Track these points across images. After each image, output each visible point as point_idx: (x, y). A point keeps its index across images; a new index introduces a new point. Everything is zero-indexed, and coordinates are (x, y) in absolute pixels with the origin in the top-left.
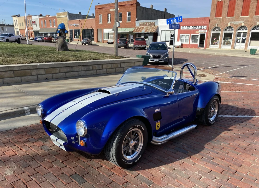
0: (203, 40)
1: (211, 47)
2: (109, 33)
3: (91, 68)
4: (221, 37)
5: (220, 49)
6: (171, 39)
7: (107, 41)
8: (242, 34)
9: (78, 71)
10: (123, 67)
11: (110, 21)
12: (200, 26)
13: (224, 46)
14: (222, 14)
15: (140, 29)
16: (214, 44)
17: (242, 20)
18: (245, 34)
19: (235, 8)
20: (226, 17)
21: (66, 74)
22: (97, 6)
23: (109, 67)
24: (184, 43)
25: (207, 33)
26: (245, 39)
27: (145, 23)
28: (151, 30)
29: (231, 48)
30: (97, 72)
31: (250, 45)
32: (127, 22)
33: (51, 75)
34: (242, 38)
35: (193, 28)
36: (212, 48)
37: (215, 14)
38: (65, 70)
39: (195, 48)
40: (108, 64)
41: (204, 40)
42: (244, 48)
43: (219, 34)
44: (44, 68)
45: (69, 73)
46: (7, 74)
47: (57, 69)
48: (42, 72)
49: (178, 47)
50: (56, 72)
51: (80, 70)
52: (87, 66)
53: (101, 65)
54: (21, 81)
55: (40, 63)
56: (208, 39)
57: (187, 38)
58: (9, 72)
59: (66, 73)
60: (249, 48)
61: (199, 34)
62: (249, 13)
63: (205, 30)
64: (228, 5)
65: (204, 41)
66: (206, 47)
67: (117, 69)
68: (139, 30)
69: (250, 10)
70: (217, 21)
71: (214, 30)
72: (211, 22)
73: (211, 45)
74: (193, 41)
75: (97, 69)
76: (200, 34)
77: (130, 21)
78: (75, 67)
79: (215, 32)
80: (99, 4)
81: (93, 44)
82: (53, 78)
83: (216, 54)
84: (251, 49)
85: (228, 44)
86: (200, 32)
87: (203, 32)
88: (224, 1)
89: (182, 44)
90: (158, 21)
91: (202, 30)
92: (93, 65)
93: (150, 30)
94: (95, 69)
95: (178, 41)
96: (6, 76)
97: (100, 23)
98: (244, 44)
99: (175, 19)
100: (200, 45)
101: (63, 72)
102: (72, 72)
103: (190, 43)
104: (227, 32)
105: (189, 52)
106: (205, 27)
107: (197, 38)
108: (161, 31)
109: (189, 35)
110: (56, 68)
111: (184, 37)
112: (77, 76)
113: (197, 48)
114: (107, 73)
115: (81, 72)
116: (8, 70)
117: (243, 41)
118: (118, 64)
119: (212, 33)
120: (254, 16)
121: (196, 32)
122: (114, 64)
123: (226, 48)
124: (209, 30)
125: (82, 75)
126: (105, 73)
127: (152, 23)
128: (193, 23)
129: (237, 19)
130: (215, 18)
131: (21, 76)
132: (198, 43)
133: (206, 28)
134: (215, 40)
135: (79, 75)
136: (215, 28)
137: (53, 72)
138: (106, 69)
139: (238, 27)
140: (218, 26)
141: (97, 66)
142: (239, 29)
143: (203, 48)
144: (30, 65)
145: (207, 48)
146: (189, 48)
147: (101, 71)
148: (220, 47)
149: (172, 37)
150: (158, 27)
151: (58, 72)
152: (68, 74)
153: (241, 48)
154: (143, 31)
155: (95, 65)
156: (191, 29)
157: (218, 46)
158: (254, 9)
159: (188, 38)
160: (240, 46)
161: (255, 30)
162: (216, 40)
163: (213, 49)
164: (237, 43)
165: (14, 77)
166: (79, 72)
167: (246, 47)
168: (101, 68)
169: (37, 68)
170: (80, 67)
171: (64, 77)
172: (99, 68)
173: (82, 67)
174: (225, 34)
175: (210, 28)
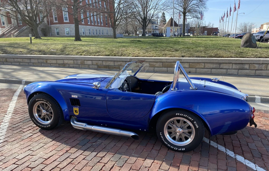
3: (247, 66)
9: (227, 69)
21: (211, 70)
30: (257, 72)
33: (195, 69)
38: (211, 66)
44: (190, 62)
45: (215, 69)
46: (157, 64)
47: (202, 65)
48: (187, 65)
50: (200, 67)
51: (231, 68)
52: (241, 64)
53: (264, 65)
54: (167, 71)
55: (191, 57)
58: (159, 63)
59: (212, 69)
75: (256, 69)
78: (224, 64)
82: (196, 73)
92: (251, 63)
94: (252, 68)
96: (156, 66)
101: (209, 67)
102: (219, 69)
110: (201, 63)
112: (225, 74)
115: (231, 70)
116: (158, 61)
125: (232, 74)
131: (167, 67)
135: (228, 73)
137: (197, 67)
141: (256, 65)
144: (176, 59)
147: (264, 73)
151: (203, 67)
152: (214, 71)
155: (254, 63)
165: (162, 67)
166: (229, 70)
168: (263, 69)
169: (182, 62)
170: (231, 64)
171: (208, 73)
172: (261, 69)
173: (234, 65)
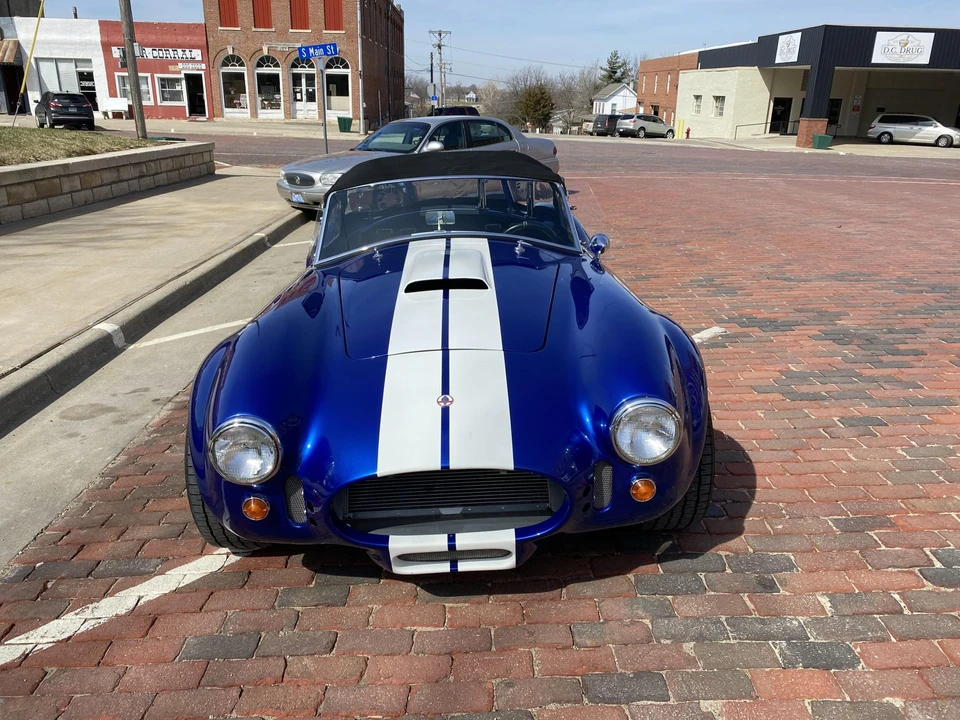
0: (199, 94)
1: (228, 115)
3: (145, 169)
4: (250, 84)
5: (254, 120)
8: (303, 78)
10: (189, 167)
12: (179, 50)
13: (264, 111)
14: (239, 19)
16: (235, 107)
17: (296, 40)
18: (310, 78)
20: (254, 29)
25: (208, 72)
26: (314, 90)
29: (285, 118)
31: (330, 109)
33: (91, 191)
34: (307, 90)
35: (156, 54)
36: (232, 118)
37: (218, 15)
38: (110, 176)
39: (178, 117)
41: (203, 93)
42: (318, 116)
43: (241, 76)
44: (79, 173)
46: (28, 192)
48: (77, 183)
49: (118, 115)
51: (130, 177)
56: (214, 91)
58: (30, 186)
60: (332, 117)
61: (182, 76)
62: (310, 21)
63: (198, 62)
65: (202, 96)
66: (212, 116)
69: (310, 16)
70: (230, 39)
71: (225, 64)
72: (210, 39)
73: (226, 110)
74: (166, 95)
76: (185, 74)
79: (226, 70)
82: (94, 203)
83: (255, 134)
84: (340, 119)
85: (276, 106)
86: (183, 69)
87: (192, 69)
89: (131, 107)
90: (13, 23)
91: (189, 62)
94: (150, 172)
95: (113, 94)
98: (314, 106)
100: (193, 109)
103: (159, 104)
104: (264, 70)
105: (173, 131)
106: (197, 54)
107: (178, 88)
108: (37, 59)
109: (147, 78)
113: (185, 118)
115: (132, 181)
117: (311, 97)
119: (223, 73)
120: (324, 31)
121: (171, 68)
123: (270, 116)
124: (211, 63)
128: (153, 38)
129: (282, 35)
130: (220, 28)
131: (47, 197)
132: (185, 103)
133: (199, 58)
134: (232, 92)
136: (229, 60)
137: (93, 185)
139: (289, 58)
140: (236, 53)
142: (294, 66)
143: (204, 119)
145: (218, 116)
148: (254, 114)
149: (87, 84)
150: (18, 45)
153: (309, 116)
156: (150, 57)
157: (248, 110)
158: (321, 13)
160: (307, 110)
161: (331, 68)
162: (236, 93)
163: (234, 121)
164: (296, 103)
165: (38, 200)
167: (323, 115)
168: (157, 171)
174: (260, 76)
175: (212, 57)
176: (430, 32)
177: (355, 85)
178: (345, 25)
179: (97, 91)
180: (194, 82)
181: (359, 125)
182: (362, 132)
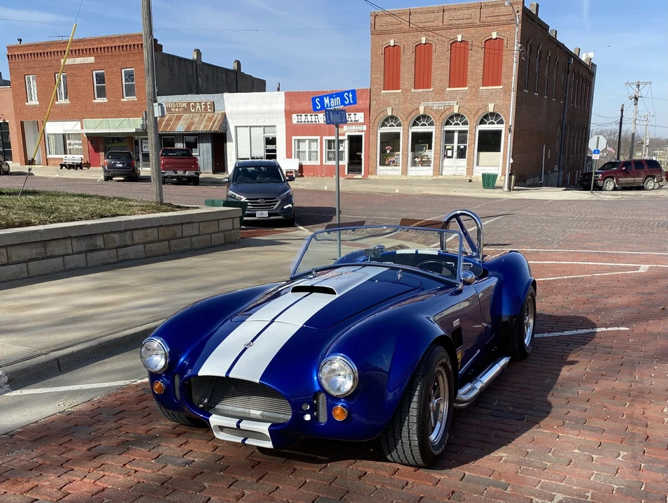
0: (358, 154)
1: (382, 173)
2: (64, 135)
3: (99, 242)
4: (405, 143)
5: (404, 178)
6: (268, 151)
7: (62, 159)
8: (456, 135)
9: (63, 256)
10: (191, 237)
11: (66, 98)
13: (414, 168)
14: (401, 82)
15: (169, 120)
16: (389, 165)
17: (454, 99)
18: (463, 136)
19: (433, 66)
20: (413, 90)
21: (27, 266)
22: (15, 47)
23: (150, 239)
24: (306, 162)
25: (368, 133)
26: (465, 147)
27: (185, 105)
28: (205, 126)
29: (434, 175)
30: (119, 253)
31: (477, 165)
32: (124, 100)
34: (459, 147)
36: (384, 176)
37: (382, 80)
38: (26, 253)
40: (148, 228)
41: (361, 152)
42: (465, 173)
43: (397, 135)
45: (37, 262)
49: (289, 174)
51: (70, 251)
52: (90, 238)
53: (128, 233)
56: (373, 149)
57: (313, 149)
59: (30, 263)
60: (478, 173)
61: (346, 137)
62: (468, 79)
63: (361, 124)
64: (413, 57)
65: (360, 156)
66: (367, 173)
67: (173, 242)
68: (167, 125)
69: (469, 73)
70: (391, 101)
71: (383, 125)
72: (374, 103)
73: (380, 168)
74: (331, 155)
75: (117, 244)
76: (348, 136)
77: (134, 98)
78: (54, 243)
79: (387, 130)
80: (21, 40)
81: (11, 171)
83: (397, 191)
84: (484, 175)
85: (426, 163)
86: (348, 131)
87: (355, 132)
88: (402, 46)
89: (301, 166)
90: (223, 98)
91: (353, 125)
92: (106, 233)
93: (201, 124)
94: (111, 245)
95: (289, 156)
97: (30, 103)
98: (463, 162)
99: (336, 97)
100: (352, 167)
101: (21, 259)
102: (45, 258)
103: (324, 163)
104: (419, 129)
105: (326, 188)
106: (360, 117)
107: (341, 149)
108: (236, 127)
109: (317, 140)
111: (304, 147)
112: (61, 271)
113: (344, 176)
114: (148, 255)
115: (72, 256)
117: (462, 154)
118: (175, 227)
119: (381, 134)
120: (481, 88)
122: (166, 229)
123: (420, 173)
124: (371, 125)
125: (76, 268)
126: (142, 255)
127: (205, 105)
129: (440, 95)
130: (383, 92)
132: (345, 162)
133: (362, 120)
134: (388, 151)
135: (67, 268)
136: (387, 120)
138: (145, 244)
139: (444, 116)
140: (395, 114)
141: (115, 236)
142: (448, 123)
143: (359, 176)
145: (372, 174)
146: (321, 176)
147: (131, 252)
148: (405, 172)
149: (270, 147)
150: (224, 116)
151: (4, 260)
152: (34, 266)
153: (457, 173)
154: (180, 128)
155: (112, 232)
156: (322, 121)
157: (400, 168)
158: (480, 71)
159: (315, 147)
160: (454, 167)
161: (486, 123)
162: (391, 151)
163: (387, 178)
164: (446, 159)
166: (67, 258)
167: (470, 170)
168: (128, 243)
170: (69, 241)
171: (22, 276)
172: (124, 243)
173: (74, 241)
174: (414, 134)
175: (372, 119)
176: (627, 84)
177: (507, 141)
178: (504, 80)
179: (277, 153)
180: (355, 142)
181: (502, 180)
182: (506, 188)
